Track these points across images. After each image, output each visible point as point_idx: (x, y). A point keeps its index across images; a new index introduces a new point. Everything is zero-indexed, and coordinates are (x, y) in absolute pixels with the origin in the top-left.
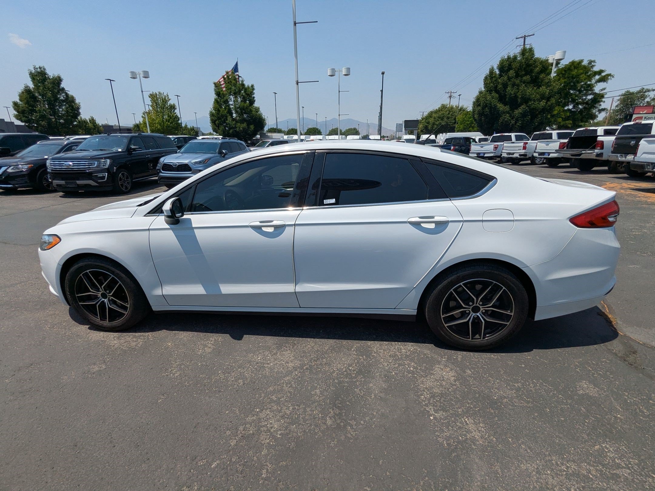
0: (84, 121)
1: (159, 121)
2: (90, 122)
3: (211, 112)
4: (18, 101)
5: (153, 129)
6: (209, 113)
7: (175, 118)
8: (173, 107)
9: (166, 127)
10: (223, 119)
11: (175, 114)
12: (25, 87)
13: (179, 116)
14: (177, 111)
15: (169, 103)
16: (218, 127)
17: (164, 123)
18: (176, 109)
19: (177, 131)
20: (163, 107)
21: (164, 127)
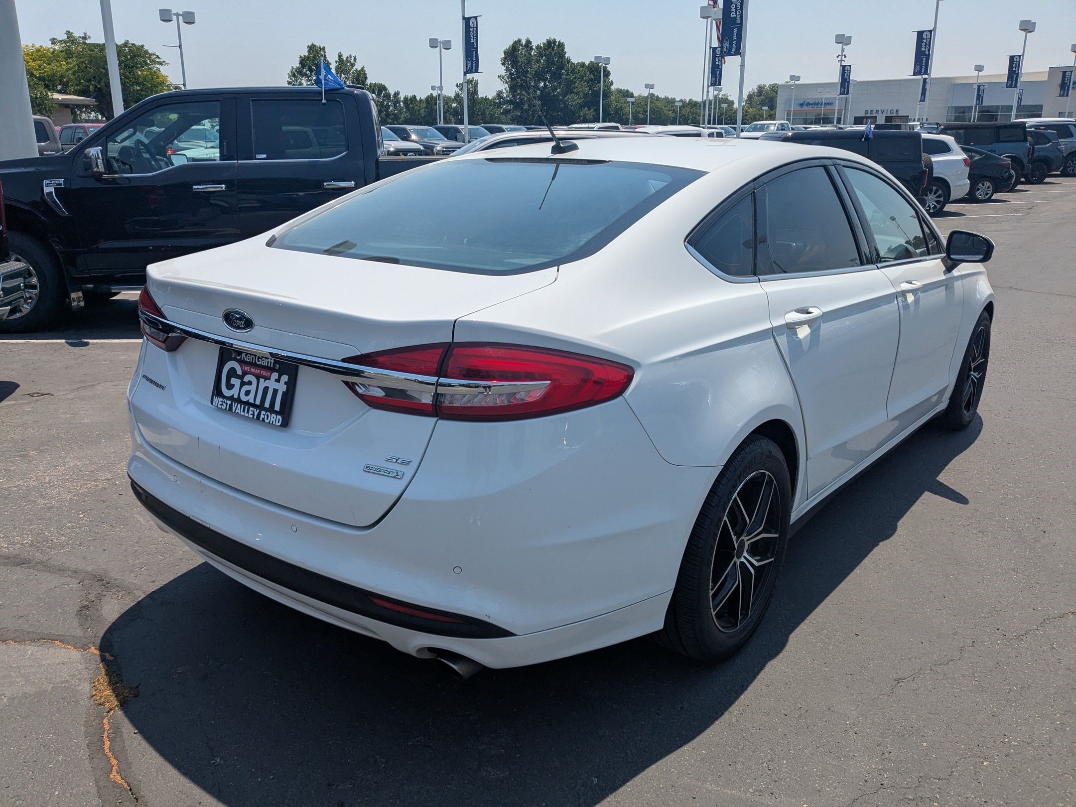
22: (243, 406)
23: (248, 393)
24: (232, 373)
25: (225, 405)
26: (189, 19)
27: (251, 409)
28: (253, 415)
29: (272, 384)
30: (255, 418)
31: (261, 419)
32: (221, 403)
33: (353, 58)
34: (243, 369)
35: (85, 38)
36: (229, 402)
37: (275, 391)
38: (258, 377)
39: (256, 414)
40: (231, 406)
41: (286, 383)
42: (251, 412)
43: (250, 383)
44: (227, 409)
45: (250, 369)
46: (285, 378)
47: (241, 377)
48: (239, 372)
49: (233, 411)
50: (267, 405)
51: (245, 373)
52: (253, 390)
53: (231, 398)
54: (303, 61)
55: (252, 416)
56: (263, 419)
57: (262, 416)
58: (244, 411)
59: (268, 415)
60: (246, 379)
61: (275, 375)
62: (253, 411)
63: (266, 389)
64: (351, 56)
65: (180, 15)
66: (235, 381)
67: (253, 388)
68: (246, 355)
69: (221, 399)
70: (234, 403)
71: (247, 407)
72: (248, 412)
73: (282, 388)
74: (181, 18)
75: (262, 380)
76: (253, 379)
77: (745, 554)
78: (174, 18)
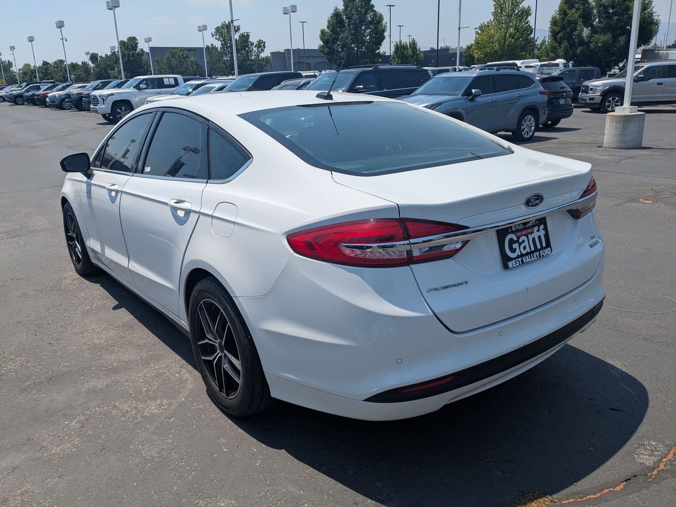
0: (403, 46)
1: (498, 38)
2: (410, 47)
3: (554, 18)
4: (326, 28)
5: (487, 51)
6: (550, 19)
7: (526, 30)
8: (526, 12)
9: (508, 46)
10: (568, 29)
11: (527, 23)
12: (335, 10)
13: (533, 27)
14: (531, 19)
15: (521, 6)
16: (560, 43)
17: (505, 40)
18: (530, 15)
19: (524, 51)
20: (510, 14)
21: (504, 47)
22: (529, 256)
23: (525, 248)
24: (511, 242)
25: (518, 262)
27: (534, 254)
28: (537, 256)
29: (535, 235)
30: (538, 257)
31: (542, 256)
32: (515, 263)
34: (517, 235)
36: (520, 259)
37: (539, 237)
38: (527, 235)
39: (538, 255)
40: (522, 261)
41: (543, 229)
42: (535, 256)
43: (523, 241)
44: (521, 264)
45: (521, 233)
46: (542, 227)
47: (517, 241)
48: (515, 239)
49: (525, 262)
50: (539, 247)
51: (518, 238)
52: (527, 245)
53: (518, 257)
55: (536, 258)
56: (543, 255)
57: (541, 254)
58: (531, 258)
59: (544, 251)
60: (520, 241)
61: (536, 228)
62: (536, 255)
63: (534, 239)
66: (515, 246)
67: (526, 243)
68: (519, 226)
69: (514, 261)
70: (523, 258)
71: (532, 255)
72: (533, 257)
73: (542, 233)
75: (529, 236)
76: (524, 238)
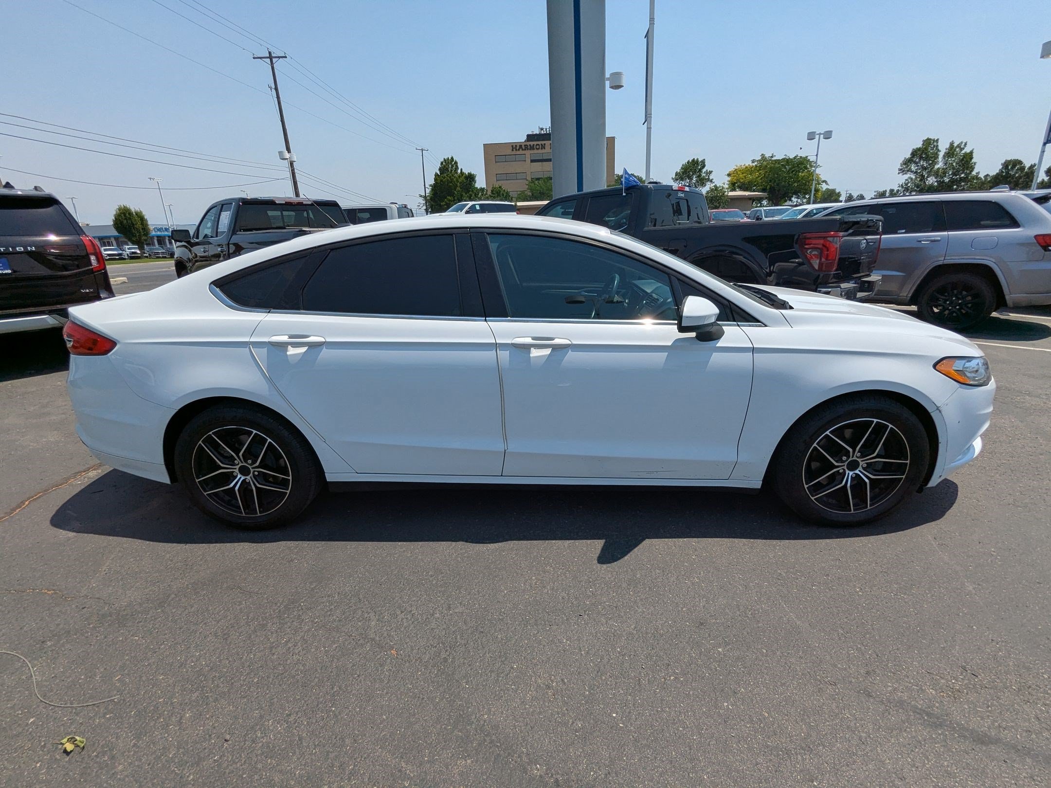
26: (828, 135)
33: (964, 144)
35: (772, 157)
54: (914, 153)
64: (962, 143)
65: (822, 134)
74: (822, 136)
77: (243, 478)
78: (817, 137)
